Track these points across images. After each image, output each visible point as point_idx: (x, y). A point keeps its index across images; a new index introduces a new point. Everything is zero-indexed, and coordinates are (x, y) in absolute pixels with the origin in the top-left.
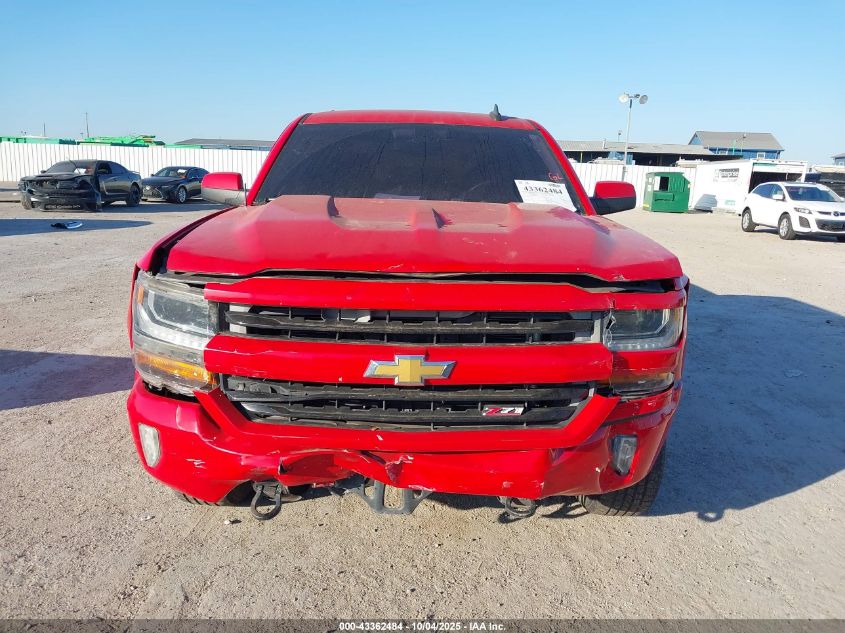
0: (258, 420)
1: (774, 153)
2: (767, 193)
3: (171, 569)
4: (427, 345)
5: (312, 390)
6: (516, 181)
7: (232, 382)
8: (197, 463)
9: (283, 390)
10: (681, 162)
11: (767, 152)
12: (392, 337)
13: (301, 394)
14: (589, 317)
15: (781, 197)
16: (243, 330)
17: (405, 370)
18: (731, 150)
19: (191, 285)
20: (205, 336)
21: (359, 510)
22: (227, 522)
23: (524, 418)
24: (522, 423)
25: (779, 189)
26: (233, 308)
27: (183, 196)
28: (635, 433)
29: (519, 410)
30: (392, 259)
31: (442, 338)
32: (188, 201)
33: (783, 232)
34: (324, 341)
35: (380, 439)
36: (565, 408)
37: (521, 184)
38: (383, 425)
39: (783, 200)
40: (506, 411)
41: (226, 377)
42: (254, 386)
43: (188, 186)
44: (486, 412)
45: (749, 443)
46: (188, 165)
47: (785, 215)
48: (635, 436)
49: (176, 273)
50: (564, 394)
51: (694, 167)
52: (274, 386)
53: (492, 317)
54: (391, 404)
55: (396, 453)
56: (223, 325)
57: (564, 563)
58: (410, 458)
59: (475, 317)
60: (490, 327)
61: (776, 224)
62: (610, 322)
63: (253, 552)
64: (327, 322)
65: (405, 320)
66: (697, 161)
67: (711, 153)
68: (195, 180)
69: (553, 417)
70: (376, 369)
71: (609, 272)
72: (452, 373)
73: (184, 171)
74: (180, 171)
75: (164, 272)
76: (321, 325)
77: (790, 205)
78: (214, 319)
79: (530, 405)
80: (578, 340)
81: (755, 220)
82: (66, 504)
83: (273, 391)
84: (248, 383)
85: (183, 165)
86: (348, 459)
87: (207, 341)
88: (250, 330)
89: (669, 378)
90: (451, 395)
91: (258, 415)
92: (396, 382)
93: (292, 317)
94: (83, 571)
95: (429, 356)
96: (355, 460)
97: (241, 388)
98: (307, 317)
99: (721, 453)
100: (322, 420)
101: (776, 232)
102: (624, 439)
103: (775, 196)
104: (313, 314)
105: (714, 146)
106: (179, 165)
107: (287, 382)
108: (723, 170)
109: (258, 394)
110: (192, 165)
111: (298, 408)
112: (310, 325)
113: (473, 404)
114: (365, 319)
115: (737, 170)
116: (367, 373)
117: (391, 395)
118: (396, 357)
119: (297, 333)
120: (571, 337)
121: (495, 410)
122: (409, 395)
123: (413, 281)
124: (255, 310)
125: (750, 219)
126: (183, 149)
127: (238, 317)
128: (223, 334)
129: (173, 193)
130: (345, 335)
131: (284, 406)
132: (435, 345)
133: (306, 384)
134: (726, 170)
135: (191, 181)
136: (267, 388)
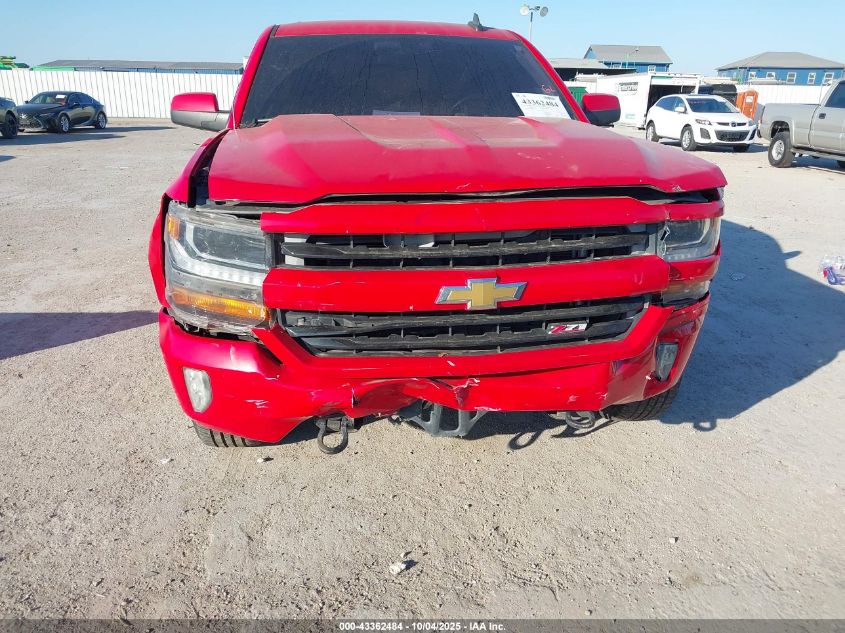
0: (322, 355)
1: (663, 66)
2: (669, 106)
3: (221, 511)
4: (493, 267)
5: (378, 320)
6: (514, 94)
7: (290, 317)
8: (258, 403)
9: (348, 323)
10: (579, 76)
11: (657, 65)
12: (459, 261)
13: (367, 325)
14: (644, 229)
15: (683, 109)
16: (301, 262)
17: (478, 294)
18: (624, 64)
19: (239, 216)
20: (261, 271)
21: (387, 435)
22: (260, 460)
23: (588, 333)
24: (584, 339)
25: (681, 101)
26: (287, 240)
27: (66, 127)
28: (677, 340)
29: (583, 326)
30: (459, 178)
31: (509, 259)
32: (71, 130)
33: (685, 144)
34: (389, 269)
35: (452, 364)
36: (623, 321)
37: (519, 97)
38: (450, 351)
39: (685, 112)
40: (570, 327)
41: (284, 312)
42: (315, 321)
43: (70, 113)
44: (551, 330)
45: (723, 342)
46: (67, 90)
47: (687, 127)
48: (677, 343)
49: (218, 203)
50: (624, 308)
51: (594, 81)
52: (337, 319)
53: (558, 234)
54: (457, 329)
55: (462, 378)
56: (279, 258)
57: (599, 467)
58: (476, 381)
59: (537, 236)
60: (555, 245)
61: (677, 135)
62: (665, 233)
63: (299, 486)
64: (392, 249)
65: (471, 243)
66: (596, 76)
67: (606, 67)
68: (77, 106)
69: (614, 330)
70: (448, 295)
71: (667, 183)
72: (523, 295)
73: (63, 97)
74: (59, 96)
75: (203, 203)
76: (386, 253)
77: (692, 117)
78: (269, 253)
79: (593, 320)
80: (635, 253)
81: (659, 133)
82: (78, 458)
83: (337, 324)
84: (309, 317)
85: (62, 90)
86: (417, 386)
87: (264, 276)
88: (308, 262)
89: (706, 286)
90: (517, 317)
91: (320, 350)
92: (469, 307)
93: (355, 245)
94: (129, 523)
95: (502, 278)
96: (425, 387)
97: (300, 323)
98: (370, 245)
99: (701, 355)
100: (391, 351)
101: (679, 144)
102: (666, 347)
103: (677, 109)
104: (375, 241)
105: (607, 60)
106: (57, 90)
107: (350, 313)
108: (622, 84)
109: (321, 328)
110: (73, 90)
111: (364, 340)
112: (374, 253)
113: (537, 324)
114: (430, 245)
115: (636, 84)
116: (439, 300)
117: (458, 320)
118: (469, 282)
119: (359, 262)
120: (627, 251)
121: (560, 328)
122: (479, 319)
123: (481, 201)
124: (312, 240)
125: (654, 132)
126: (54, 72)
127: (294, 248)
128: (279, 267)
129: (54, 121)
130: (409, 262)
131: (350, 339)
132: (500, 267)
133: (369, 315)
134: (626, 84)
135: (72, 108)
136: (331, 321)
